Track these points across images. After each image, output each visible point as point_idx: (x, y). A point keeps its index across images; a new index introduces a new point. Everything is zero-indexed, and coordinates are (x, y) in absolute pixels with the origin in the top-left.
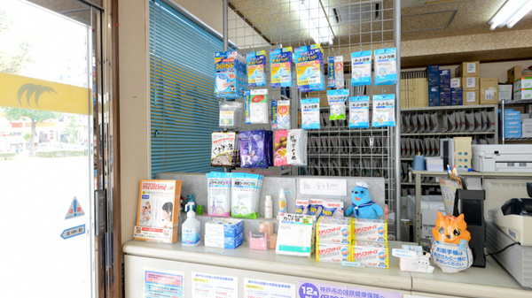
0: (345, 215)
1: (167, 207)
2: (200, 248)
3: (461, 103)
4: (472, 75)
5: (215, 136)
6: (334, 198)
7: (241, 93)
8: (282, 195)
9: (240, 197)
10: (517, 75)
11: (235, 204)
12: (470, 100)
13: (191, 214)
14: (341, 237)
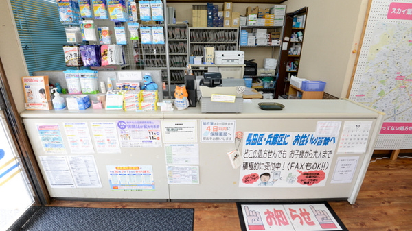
0: (141, 89)
1: (42, 91)
2: (67, 111)
3: (223, 26)
4: (228, 10)
5: (66, 49)
6: (136, 81)
7: (77, 21)
8: (109, 81)
9: (85, 83)
10: (249, 12)
11: (83, 87)
12: (227, 25)
13: (56, 94)
14: (135, 100)
